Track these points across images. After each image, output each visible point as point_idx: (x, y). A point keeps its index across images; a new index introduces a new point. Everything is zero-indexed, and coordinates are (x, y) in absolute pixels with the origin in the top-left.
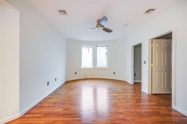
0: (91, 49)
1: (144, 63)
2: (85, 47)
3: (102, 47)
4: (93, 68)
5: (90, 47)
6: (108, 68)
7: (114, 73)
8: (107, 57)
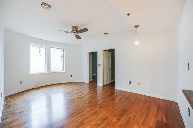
0: (43, 50)
1: (99, 66)
2: (35, 46)
3: (57, 49)
4: (46, 73)
5: (42, 47)
6: (64, 71)
7: (71, 76)
8: (63, 61)
